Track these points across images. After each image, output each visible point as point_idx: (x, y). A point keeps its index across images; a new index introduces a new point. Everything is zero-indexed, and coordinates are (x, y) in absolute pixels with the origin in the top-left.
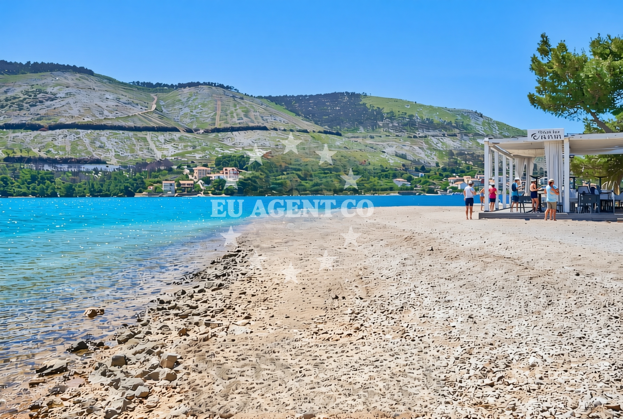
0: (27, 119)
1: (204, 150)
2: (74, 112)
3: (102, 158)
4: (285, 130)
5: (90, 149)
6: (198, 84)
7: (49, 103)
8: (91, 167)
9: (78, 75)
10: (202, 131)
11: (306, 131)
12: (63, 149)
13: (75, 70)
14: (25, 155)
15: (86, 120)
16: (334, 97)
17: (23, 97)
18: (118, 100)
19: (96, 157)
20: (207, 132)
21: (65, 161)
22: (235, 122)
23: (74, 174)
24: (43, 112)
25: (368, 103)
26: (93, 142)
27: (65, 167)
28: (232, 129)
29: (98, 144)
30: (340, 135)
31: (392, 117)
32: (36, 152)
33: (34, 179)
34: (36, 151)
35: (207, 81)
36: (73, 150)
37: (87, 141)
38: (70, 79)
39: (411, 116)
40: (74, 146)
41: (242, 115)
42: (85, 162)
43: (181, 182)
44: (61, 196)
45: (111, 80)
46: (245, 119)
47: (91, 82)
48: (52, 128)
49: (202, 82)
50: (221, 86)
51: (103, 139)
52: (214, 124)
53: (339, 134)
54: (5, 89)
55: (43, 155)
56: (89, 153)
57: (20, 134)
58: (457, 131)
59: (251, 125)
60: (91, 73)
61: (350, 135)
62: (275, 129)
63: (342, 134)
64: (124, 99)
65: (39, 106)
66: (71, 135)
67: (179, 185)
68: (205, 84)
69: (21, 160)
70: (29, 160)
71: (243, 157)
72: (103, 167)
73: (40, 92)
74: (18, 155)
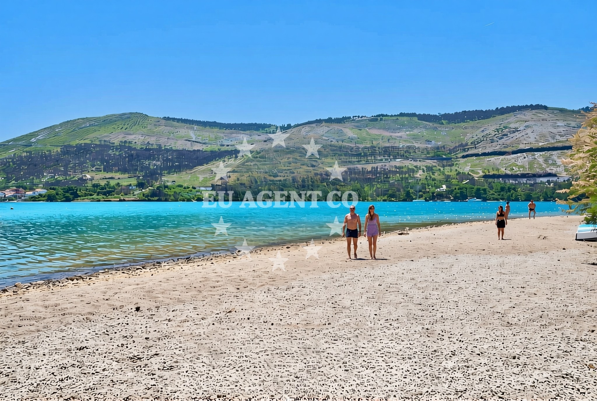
0: (497, 148)
2: (532, 140)
3: (554, 172)
5: (544, 166)
7: (512, 135)
8: (544, 180)
9: (534, 111)
12: (523, 167)
13: (532, 107)
14: (496, 172)
15: (541, 144)
17: (493, 133)
18: (568, 126)
19: (549, 171)
21: (523, 176)
23: (531, 185)
24: (508, 142)
26: (546, 161)
27: (524, 180)
29: (550, 162)
32: (503, 171)
33: (502, 189)
34: (503, 169)
36: (531, 168)
37: (541, 160)
38: (528, 115)
40: (531, 164)
42: (540, 176)
44: (522, 201)
45: (562, 111)
47: (544, 115)
48: (514, 153)
51: (555, 158)
54: (482, 129)
55: (509, 172)
56: (543, 169)
57: (493, 159)
60: (545, 108)
64: (573, 124)
65: (505, 138)
66: (529, 156)
69: (494, 176)
70: (499, 176)
72: (555, 179)
73: (505, 128)
74: (491, 174)
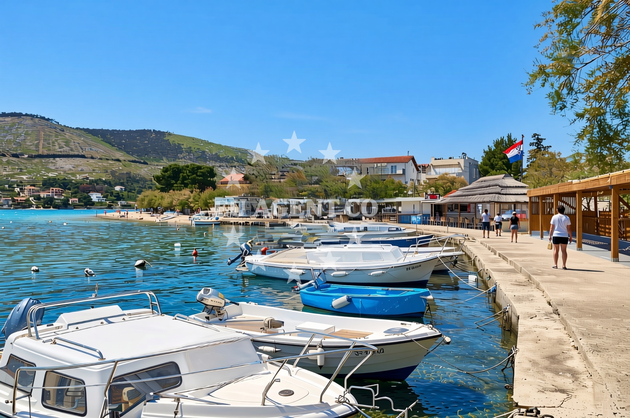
1: (29, 173)
4: (101, 159)
6: (19, 115)
10: (26, 156)
11: (118, 160)
16: (144, 133)
20: (31, 157)
22: (57, 150)
25: (171, 139)
28: (54, 156)
30: (147, 164)
31: (189, 151)
35: (29, 113)
39: (204, 152)
41: (63, 144)
43: (15, 198)
46: (66, 148)
49: (24, 113)
50: (43, 118)
52: (38, 151)
53: (145, 163)
58: (236, 164)
59: (71, 153)
61: (156, 163)
62: (92, 158)
63: (149, 163)
67: (14, 200)
68: (27, 115)
71: (65, 179)
